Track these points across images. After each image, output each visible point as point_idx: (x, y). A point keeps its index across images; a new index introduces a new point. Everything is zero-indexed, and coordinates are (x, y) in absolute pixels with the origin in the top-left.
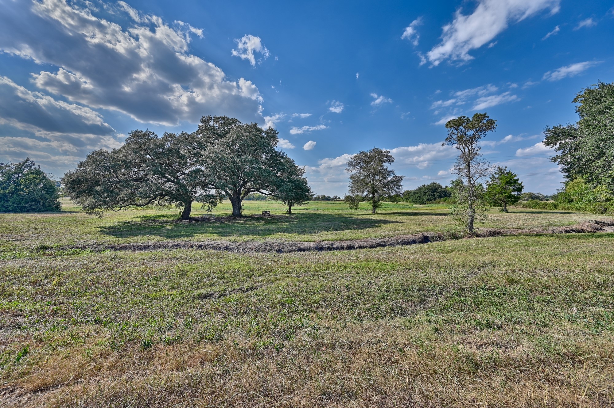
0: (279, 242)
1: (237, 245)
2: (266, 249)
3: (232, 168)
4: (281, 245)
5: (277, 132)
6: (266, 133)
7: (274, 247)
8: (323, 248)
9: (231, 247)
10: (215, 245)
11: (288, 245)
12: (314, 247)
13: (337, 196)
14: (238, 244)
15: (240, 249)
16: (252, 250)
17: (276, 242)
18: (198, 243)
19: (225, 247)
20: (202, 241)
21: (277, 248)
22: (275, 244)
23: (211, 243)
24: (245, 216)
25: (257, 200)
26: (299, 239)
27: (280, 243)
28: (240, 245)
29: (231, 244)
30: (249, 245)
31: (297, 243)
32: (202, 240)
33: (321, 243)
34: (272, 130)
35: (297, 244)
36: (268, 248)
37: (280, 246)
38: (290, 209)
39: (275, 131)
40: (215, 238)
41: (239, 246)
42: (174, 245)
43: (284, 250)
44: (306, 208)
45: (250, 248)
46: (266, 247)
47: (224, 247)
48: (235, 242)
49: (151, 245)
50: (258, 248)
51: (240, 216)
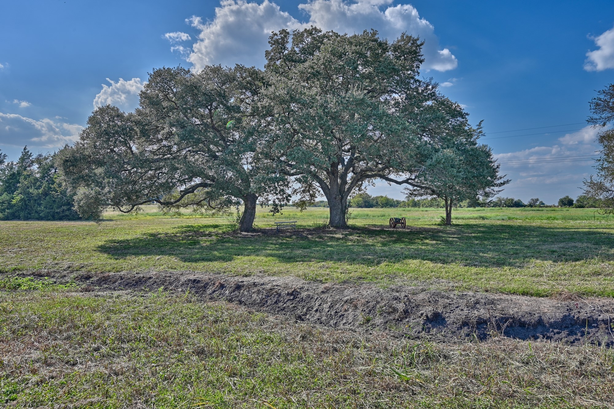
0: (433, 288)
1: (320, 290)
2: (395, 310)
3: (321, 118)
4: (441, 302)
5: (419, 43)
6: (396, 48)
7: (418, 306)
8: (596, 321)
9: (304, 294)
10: (268, 287)
11: (463, 302)
12: (559, 315)
13: (537, 200)
14: (322, 287)
15: (324, 301)
16: (356, 307)
17: (423, 290)
18: (236, 278)
19: (292, 294)
20: (246, 276)
21: (428, 310)
22: (421, 296)
23: (262, 282)
24: (354, 229)
25: (382, 207)
26: (493, 284)
27: (437, 294)
28: (326, 291)
29: (306, 287)
30: (349, 294)
31: (491, 296)
32: (247, 271)
33: (580, 303)
34: (409, 38)
35: (492, 302)
36: (401, 307)
37: (436, 302)
38: (449, 214)
39: (415, 41)
40: (276, 269)
41: (323, 292)
42: (189, 280)
43: (451, 318)
44: (482, 215)
45: (351, 301)
46: (395, 304)
47: (288, 294)
48: (316, 280)
49: (150, 278)
50: (371, 304)
51: (345, 226)
